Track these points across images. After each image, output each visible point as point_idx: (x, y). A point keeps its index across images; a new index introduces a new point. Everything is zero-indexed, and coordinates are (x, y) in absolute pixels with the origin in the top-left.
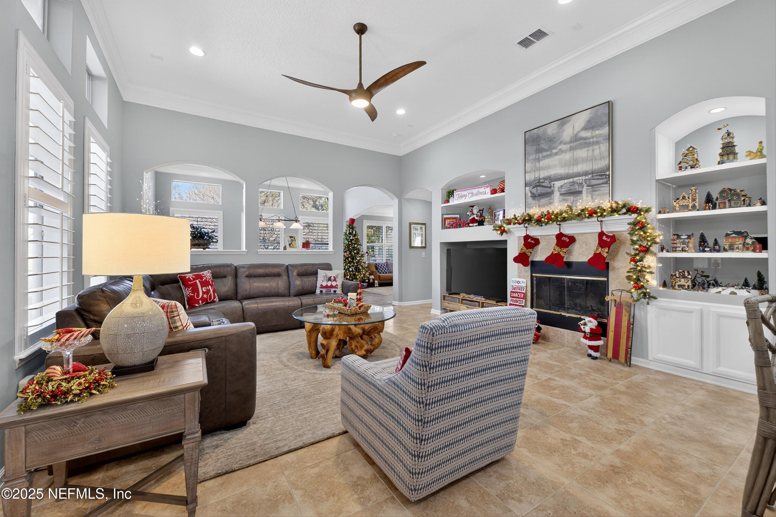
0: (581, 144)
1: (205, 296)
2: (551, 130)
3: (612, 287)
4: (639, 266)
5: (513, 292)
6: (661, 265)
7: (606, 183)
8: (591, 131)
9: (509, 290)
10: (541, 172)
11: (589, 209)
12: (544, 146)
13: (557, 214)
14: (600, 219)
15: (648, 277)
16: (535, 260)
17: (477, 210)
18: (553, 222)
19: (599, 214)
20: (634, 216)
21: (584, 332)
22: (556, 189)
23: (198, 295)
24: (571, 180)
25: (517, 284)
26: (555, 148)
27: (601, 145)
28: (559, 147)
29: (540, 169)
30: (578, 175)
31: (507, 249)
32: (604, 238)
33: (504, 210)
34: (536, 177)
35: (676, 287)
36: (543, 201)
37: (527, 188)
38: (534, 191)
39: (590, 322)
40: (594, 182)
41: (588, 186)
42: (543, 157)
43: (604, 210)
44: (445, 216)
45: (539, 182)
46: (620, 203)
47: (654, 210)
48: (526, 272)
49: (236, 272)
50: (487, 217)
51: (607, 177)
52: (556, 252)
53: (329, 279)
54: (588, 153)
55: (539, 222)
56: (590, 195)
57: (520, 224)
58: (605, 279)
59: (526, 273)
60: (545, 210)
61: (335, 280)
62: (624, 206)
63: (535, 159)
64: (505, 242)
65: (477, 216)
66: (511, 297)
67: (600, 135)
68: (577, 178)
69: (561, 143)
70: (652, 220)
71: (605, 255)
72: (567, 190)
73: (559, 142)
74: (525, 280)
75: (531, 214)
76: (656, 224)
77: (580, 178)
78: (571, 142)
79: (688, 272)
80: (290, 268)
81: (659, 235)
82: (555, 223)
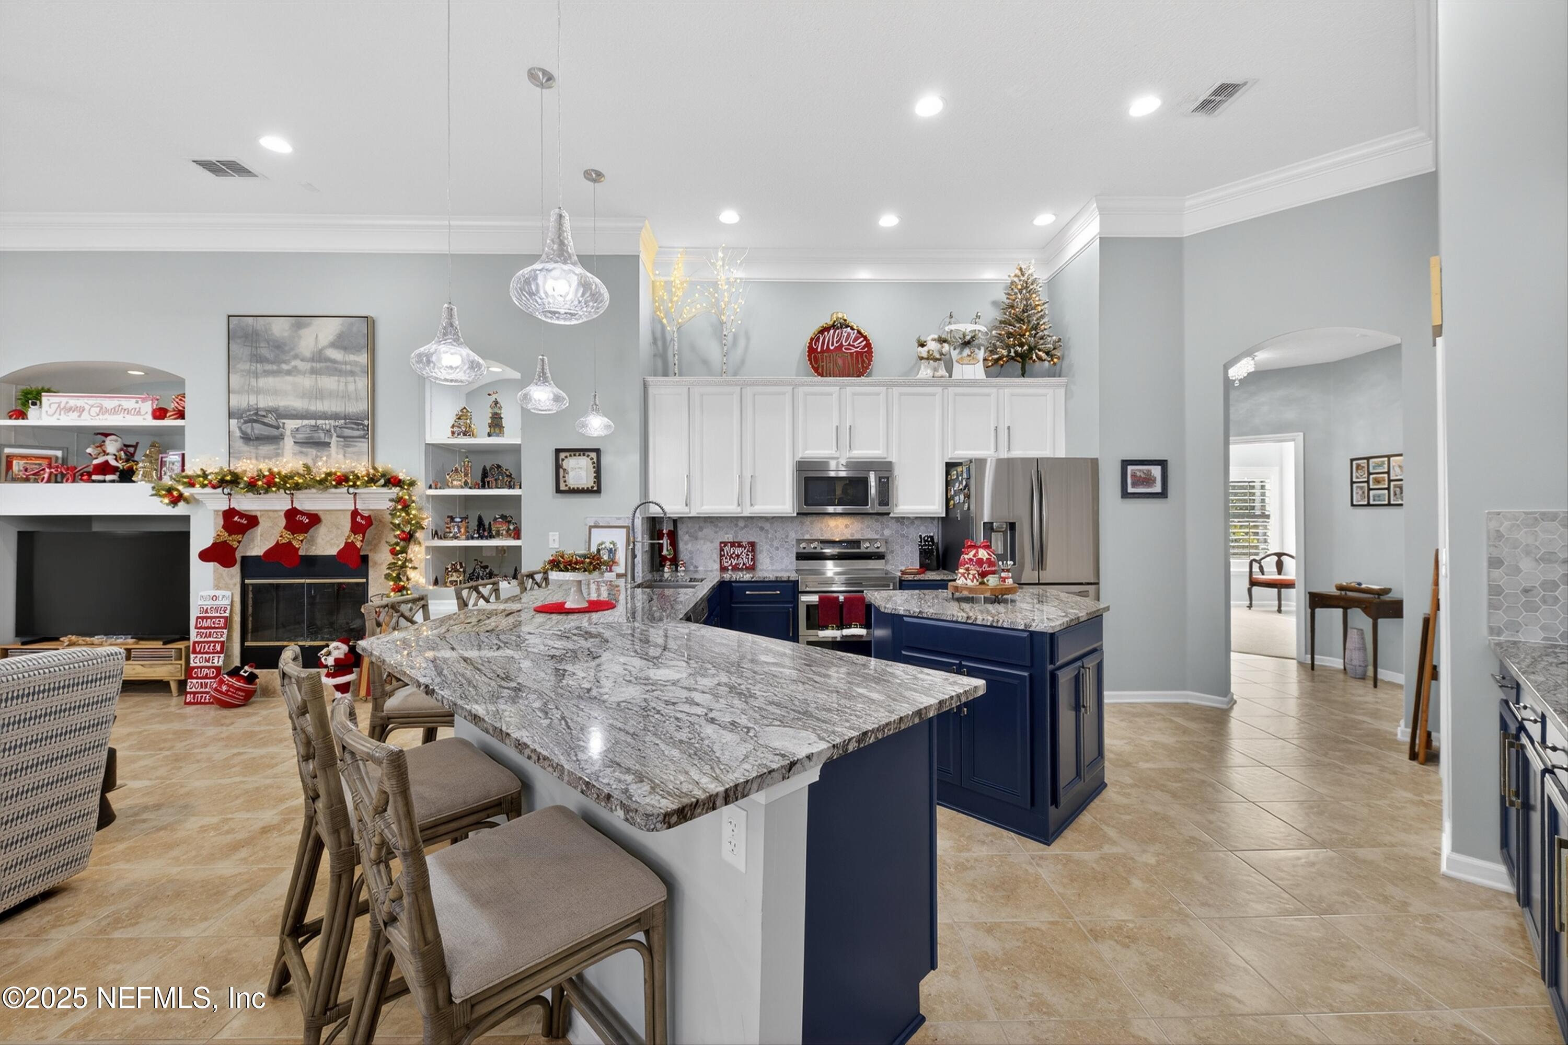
0: (327, 367)
2: (280, 328)
3: (372, 591)
4: (400, 560)
5: (203, 618)
6: (428, 557)
7: (363, 437)
8: (343, 352)
9: (194, 613)
10: (261, 397)
11: (338, 474)
12: (265, 352)
13: (286, 476)
14: (351, 490)
15: (412, 574)
16: (249, 554)
17: (118, 445)
18: (278, 489)
19: (351, 483)
20: (396, 490)
21: (326, 666)
22: (288, 433)
24: (313, 422)
25: (211, 602)
26: (285, 362)
27: (357, 378)
28: (294, 363)
29: (258, 392)
30: (324, 416)
31: (189, 533)
32: (359, 519)
33: (183, 455)
34: (251, 403)
35: (448, 584)
36: (265, 449)
37: (234, 422)
38: (248, 428)
39: (337, 648)
40: (347, 432)
41: (338, 437)
42: (264, 371)
43: (358, 478)
45: (256, 414)
46: (380, 470)
47: (421, 485)
48: (232, 577)
50: (142, 466)
51: (366, 428)
52: (285, 541)
54: (339, 385)
55: (252, 486)
56: (341, 451)
57: (214, 487)
58: (364, 580)
59: (231, 579)
60: (264, 467)
62: (383, 475)
63: (249, 372)
64: (186, 519)
65: (116, 459)
66: (196, 628)
67: (356, 363)
68: (323, 422)
69: (296, 357)
70: (420, 497)
71: (359, 544)
72: (307, 438)
73: (292, 353)
74: (228, 593)
75: (239, 470)
76: (423, 503)
77: (327, 422)
78: (312, 360)
79: (461, 564)
81: (427, 518)
82: (282, 491)
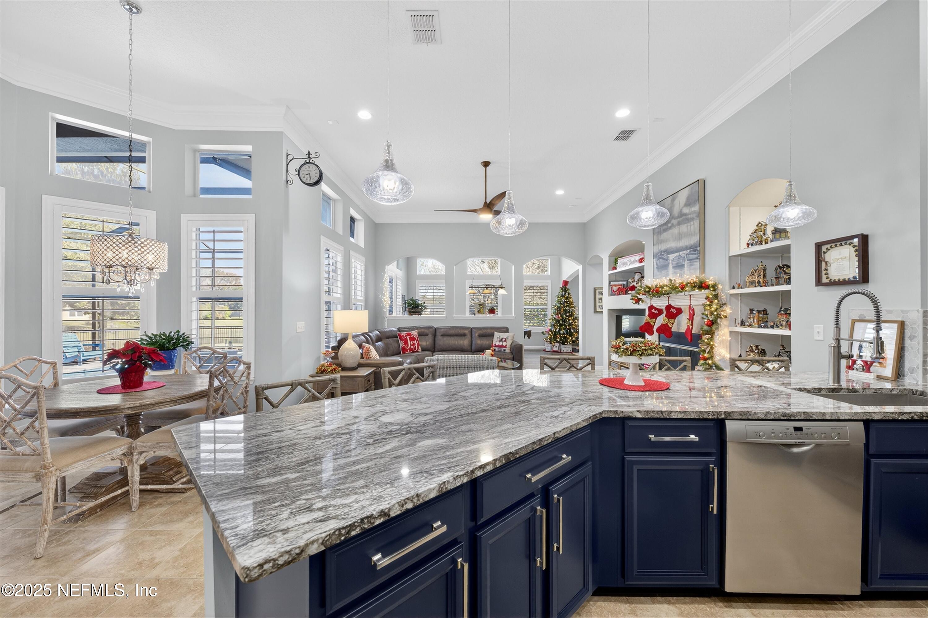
0: (684, 219)
1: (412, 347)
2: (667, 205)
4: (707, 339)
6: (730, 339)
7: (697, 258)
8: (689, 207)
10: (662, 245)
11: (681, 283)
14: (686, 293)
18: (665, 294)
20: (707, 291)
22: (671, 261)
23: (407, 347)
24: (678, 254)
26: (669, 222)
27: (694, 222)
28: (672, 222)
29: (661, 242)
30: (682, 249)
34: (659, 249)
36: (663, 272)
37: (654, 259)
38: (658, 262)
40: (691, 257)
41: (688, 260)
44: (612, 283)
45: (661, 254)
47: (725, 287)
49: (435, 332)
51: (698, 252)
52: (665, 323)
53: (501, 340)
54: (687, 229)
55: (657, 293)
56: (688, 269)
57: (648, 294)
61: (505, 341)
63: (658, 232)
67: (694, 212)
68: (682, 252)
69: (673, 218)
70: (726, 295)
72: (676, 264)
76: (728, 299)
78: (678, 217)
80: (474, 330)
81: (725, 310)
